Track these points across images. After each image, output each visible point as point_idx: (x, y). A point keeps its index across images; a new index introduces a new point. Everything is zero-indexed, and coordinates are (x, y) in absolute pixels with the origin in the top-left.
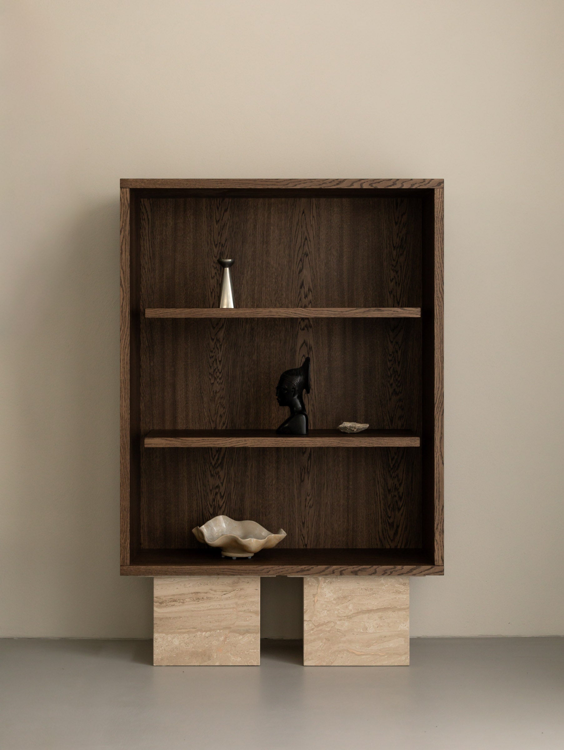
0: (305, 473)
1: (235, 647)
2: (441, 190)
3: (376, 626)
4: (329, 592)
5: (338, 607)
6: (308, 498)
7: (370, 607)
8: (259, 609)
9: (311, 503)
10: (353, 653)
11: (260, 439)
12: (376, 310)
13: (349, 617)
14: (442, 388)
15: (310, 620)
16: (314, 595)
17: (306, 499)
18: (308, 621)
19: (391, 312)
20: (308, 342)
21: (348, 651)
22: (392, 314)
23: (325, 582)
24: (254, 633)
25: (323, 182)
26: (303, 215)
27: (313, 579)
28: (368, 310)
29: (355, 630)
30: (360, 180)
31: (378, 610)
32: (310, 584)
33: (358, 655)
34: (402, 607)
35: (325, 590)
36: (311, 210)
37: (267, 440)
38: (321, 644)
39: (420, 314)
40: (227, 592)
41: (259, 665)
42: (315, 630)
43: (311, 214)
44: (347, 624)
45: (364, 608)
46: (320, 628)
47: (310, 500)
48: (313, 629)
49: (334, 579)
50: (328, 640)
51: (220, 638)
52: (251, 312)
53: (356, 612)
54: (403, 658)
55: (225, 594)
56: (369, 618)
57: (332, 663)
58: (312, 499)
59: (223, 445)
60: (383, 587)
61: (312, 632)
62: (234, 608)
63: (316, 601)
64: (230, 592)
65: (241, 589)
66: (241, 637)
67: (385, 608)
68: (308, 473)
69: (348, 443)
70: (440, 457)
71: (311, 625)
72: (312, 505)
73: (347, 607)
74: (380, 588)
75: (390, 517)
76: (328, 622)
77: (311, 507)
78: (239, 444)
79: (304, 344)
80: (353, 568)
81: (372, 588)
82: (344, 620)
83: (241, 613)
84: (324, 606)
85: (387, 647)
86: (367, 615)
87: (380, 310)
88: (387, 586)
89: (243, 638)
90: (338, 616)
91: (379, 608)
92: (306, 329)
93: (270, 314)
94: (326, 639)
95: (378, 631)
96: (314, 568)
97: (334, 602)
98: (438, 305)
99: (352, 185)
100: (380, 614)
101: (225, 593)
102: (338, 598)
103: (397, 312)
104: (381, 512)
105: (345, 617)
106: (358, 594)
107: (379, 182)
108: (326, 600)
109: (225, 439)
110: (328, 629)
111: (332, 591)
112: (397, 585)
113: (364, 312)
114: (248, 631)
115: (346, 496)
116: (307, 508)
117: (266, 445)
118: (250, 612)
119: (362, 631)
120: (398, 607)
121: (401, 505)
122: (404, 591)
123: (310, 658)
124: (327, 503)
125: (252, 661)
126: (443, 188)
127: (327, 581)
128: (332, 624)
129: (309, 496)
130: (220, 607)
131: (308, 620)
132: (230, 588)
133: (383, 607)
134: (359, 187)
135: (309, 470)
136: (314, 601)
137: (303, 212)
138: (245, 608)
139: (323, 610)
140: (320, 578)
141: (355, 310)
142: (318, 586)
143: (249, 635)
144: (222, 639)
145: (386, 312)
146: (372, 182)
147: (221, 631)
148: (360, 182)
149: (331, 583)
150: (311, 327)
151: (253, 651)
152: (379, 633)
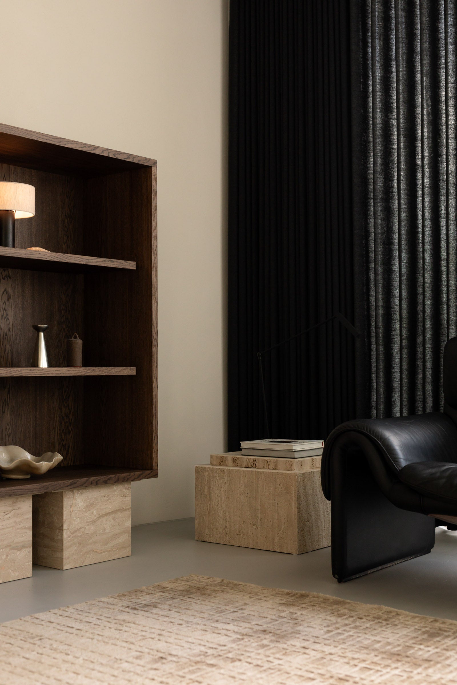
0: (5, 405)
1: (14, 563)
2: (156, 168)
3: (111, 526)
4: (81, 502)
5: (87, 514)
6: (8, 427)
7: (107, 511)
8: (31, 525)
9: (10, 432)
10: (97, 552)
11: (32, 369)
12: (109, 260)
13: (94, 522)
14: (157, 326)
15: (68, 529)
16: (71, 506)
17: (6, 429)
18: (67, 530)
19: (118, 263)
20: (8, 290)
21: (93, 551)
22: (119, 265)
23: (78, 494)
24: (28, 547)
25: (84, 146)
26: (5, 178)
27: (70, 492)
28: (105, 260)
29: (98, 532)
30: (108, 149)
31: (113, 512)
32: (68, 496)
33: (100, 553)
34: (127, 508)
35: (78, 500)
36: (10, 175)
37: (37, 370)
38: (75, 548)
39: (135, 267)
40: (8, 513)
41: (32, 576)
42: (71, 537)
43: (10, 178)
44: (92, 528)
45: (103, 512)
46: (74, 535)
47: (9, 429)
48: (70, 537)
49: (84, 491)
50: (80, 544)
51: (3, 557)
52: (26, 253)
53: (98, 516)
54: (128, 550)
55: (6, 515)
56: (106, 521)
57: (83, 563)
58: (11, 428)
59: (4, 374)
60: (116, 493)
61: (69, 539)
62: (13, 527)
63: (72, 511)
64: (10, 512)
65: (18, 508)
66: (19, 552)
67: (116, 510)
68: (8, 405)
69: (92, 372)
70: (156, 382)
71: (68, 533)
72: (11, 434)
73: (92, 513)
74: (113, 493)
75: (64, 440)
76: (80, 528)
77: (10, 436)
78: (16, 373)
79: (5, 292)
80: (104, 478)
81: (108, 494)
82: (91, 525)
83: (18, 530)
84: (78, 514)
85: (118, 542)
86: (105, 518)
87: (112, 261)
88: (117, 491)
89: (20, 553)
90: (87, 522)
91: (113, 510)
92: (6, 278)
93: (40, 256)
94: (79, 543)
95: (112, 530)
96: (79, 481)
97: (84, 510)
98: (154, 260)
99: (103, 152)
100: (113, 515)
101: (6, 513)
102: (87, 506)
103: (122, 263)
104: (58, 436)
105: (91, 522)
106: (100, 501)
107: (119, 154)
108: (79, 509)
109: (6, 369)
110: (79, 535)
111: (83, 500)
112: (124, 490)
113: (102, 261)
114: (24, 547)
115: (34, 424)
116: (7, 436)
117: (36, 374)
118: (25, 528)
119: (102, 532)
120: (125, 508)
121: (70, 429)
122: (128, 494)
123: (68, 563)
124: (21, 431)
125: (27, 573)
126: (157, 167)
127: (79, 492)
128: (83, 530)
129: (8, 426)
130: (2, 527)
131: (67, 528)
132: (10, 509)
133: (115, 510)
134: (107, 155)
135: (8, 403)
136: (71, 511)
137: (4, 176)
138: (22, 525)
139: (77, 518)
140: (75, 491)
141: (97, 259)
142: (73, 498)
143: (24, 549)
144: (4, 557)
145: (115, 263)
146: (115, 153)
147: (4, 550)
148: (107, 152)
149: (82, 494)
150: (10, 277)
151: (27, 564)
152: (113, 531)
